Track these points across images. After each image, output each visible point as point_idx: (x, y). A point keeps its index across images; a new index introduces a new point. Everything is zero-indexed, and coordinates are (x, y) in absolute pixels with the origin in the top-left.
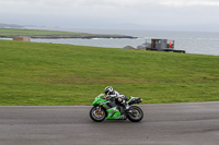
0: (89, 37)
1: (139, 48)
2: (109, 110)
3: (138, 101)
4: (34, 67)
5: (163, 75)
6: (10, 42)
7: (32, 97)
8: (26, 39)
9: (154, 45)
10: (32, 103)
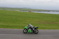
0: (49, 11)
2: (28, 30)
6: (28, 13)
8: (32, 12)
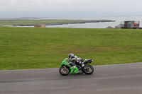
1: (116, 28)
2: (71, 68)
3: (90, 62)
4: (49, 43)
5: (133, 44)
7: (49, 63)
8: (43, 26)
9: (126, 25)
10: (49, 67)
